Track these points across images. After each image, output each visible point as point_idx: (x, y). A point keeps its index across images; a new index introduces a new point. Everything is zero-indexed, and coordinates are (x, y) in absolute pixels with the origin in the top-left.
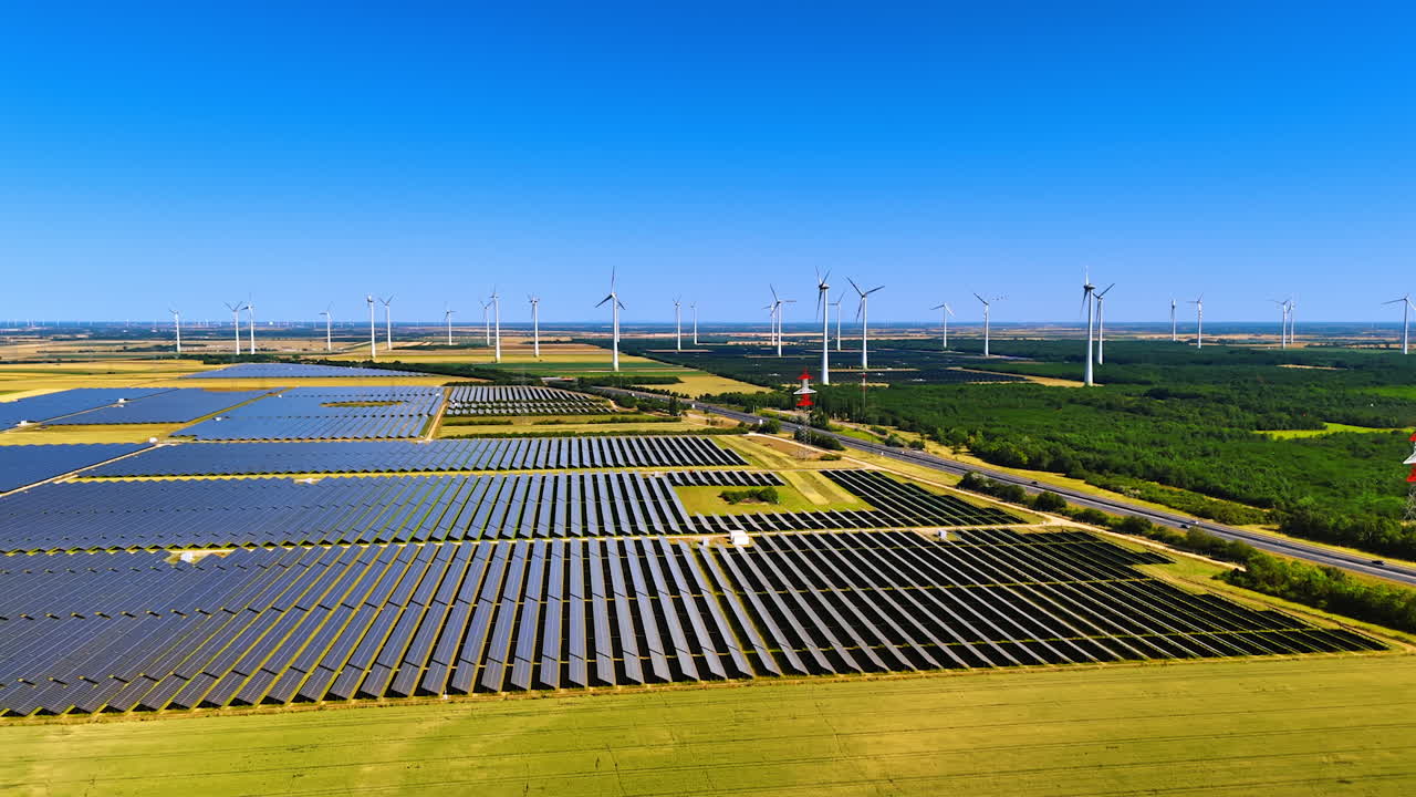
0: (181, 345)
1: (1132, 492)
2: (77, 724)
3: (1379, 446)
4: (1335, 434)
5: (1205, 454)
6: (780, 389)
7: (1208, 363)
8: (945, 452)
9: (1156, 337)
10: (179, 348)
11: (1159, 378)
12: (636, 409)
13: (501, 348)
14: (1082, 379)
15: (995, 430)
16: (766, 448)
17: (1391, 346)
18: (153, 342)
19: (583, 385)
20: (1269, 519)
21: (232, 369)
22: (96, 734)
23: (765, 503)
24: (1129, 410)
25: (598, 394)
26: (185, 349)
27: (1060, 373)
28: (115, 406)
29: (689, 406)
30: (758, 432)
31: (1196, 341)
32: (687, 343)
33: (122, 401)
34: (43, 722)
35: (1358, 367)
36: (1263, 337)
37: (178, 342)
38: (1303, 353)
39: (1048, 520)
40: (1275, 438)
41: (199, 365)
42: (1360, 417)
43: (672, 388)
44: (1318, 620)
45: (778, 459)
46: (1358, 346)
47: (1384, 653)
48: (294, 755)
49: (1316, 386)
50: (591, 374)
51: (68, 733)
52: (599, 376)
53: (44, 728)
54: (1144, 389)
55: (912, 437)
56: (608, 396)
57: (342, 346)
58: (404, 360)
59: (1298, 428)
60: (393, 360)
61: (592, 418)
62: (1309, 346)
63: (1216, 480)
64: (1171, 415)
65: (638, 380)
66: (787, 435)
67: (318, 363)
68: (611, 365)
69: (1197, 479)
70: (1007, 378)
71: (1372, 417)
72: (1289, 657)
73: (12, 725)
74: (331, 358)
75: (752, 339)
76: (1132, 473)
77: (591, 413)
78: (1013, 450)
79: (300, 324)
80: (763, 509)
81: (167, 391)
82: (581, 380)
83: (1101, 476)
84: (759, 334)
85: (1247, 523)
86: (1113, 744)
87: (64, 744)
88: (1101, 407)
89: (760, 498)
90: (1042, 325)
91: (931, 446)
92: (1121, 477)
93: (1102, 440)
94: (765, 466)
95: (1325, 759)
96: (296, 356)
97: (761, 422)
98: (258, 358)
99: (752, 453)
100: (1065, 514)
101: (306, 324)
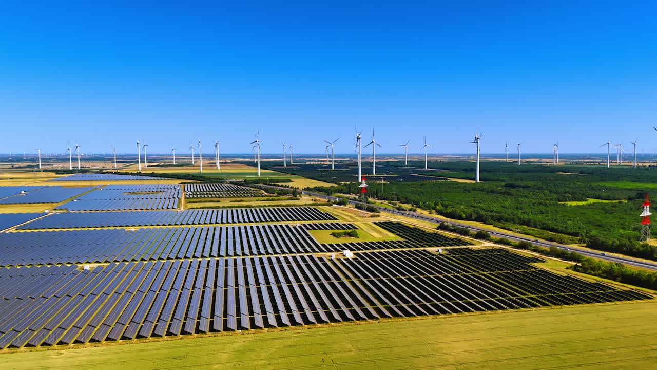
0: (41, 165)
1: (516, 230)
2: (64, 349)
3: (614, 208)
4: (594, 203)
5: (542, 213)
6: (340, 185)
7: (526, 172)
8: (426, 213)
9: (497, 160)
10: (40, 166)
11: (508, 179)
12: (276, 194)
13: (203, 166)
14: (474, 179)
15: (446, 203)
16: (343, 212)
17: (601, 164)
18: (28, 164)
19: (246, 183)
20: (580, 241)
21: (72, 177)
22: (75, 354)
23: (353, 238)
24: (501, 193)
25: (255, 188)
26: (43, 167)
27: (463, 176)
28: (21, 195)
29: (301, 193)
30: (337, 205)
31: (518, 162)
32: (288, 163)
33: (23, 192)
34: (46, 349)
35: (591, 173)
36: (543, 160)
37: (40, 164)
38: (563, 167)
39: (484, 244)
40: (569, 205)
41: (54, 174)
42: (602, 195)
43: (290, 184)
44: (619, 287)
45: (351, 217)
46: (585, 164)
47: (653, 300)
48: (178, 361)
49: (577, 182)
50: (248, 178)
51: (61, 354)
52: (254, 179)
53: (48, 352)
54: (503, 184)
55: (409, 206)
56: (260, 188)
57: (121, 165)
58: (156, 172)
59: (578, 201)
60: (151, 172)
61: (257, 198)
62: (565, 164)
63: (551, 224)
64: (520, 195)
65: (272, 181)
66: (351, 206)
67: (114, 174)
68: (257, 173)
69: (543, 224)
70: (442, 179)
71: (607, 195)
72: (612, 303)
73: (31, 351)
74: (120, 171)
75: (316, 161)
76: (513, 221)
77: (255, 196)
78: (458, 212)
79: (97, 155)
80: (353, 240)
81: (42, 187)
82: (245, 181)
83: (500, 223)
84: (319, 159)
85: (571, 244)
86: (553, 345)
87: (61, 360)
88: (488, 192)
89: (350, 235)
90: (445, 155)
91: (419, 210)
92: (509, 223)
93: (496, 207)
94: (346, 220)
95: (646, 349)
96: (101, 170)
97: (337, 200)
98: (84, 171)
99: (339, 214)
100: (491, 241)
101: (100, 155)
